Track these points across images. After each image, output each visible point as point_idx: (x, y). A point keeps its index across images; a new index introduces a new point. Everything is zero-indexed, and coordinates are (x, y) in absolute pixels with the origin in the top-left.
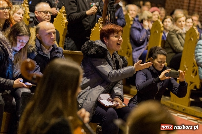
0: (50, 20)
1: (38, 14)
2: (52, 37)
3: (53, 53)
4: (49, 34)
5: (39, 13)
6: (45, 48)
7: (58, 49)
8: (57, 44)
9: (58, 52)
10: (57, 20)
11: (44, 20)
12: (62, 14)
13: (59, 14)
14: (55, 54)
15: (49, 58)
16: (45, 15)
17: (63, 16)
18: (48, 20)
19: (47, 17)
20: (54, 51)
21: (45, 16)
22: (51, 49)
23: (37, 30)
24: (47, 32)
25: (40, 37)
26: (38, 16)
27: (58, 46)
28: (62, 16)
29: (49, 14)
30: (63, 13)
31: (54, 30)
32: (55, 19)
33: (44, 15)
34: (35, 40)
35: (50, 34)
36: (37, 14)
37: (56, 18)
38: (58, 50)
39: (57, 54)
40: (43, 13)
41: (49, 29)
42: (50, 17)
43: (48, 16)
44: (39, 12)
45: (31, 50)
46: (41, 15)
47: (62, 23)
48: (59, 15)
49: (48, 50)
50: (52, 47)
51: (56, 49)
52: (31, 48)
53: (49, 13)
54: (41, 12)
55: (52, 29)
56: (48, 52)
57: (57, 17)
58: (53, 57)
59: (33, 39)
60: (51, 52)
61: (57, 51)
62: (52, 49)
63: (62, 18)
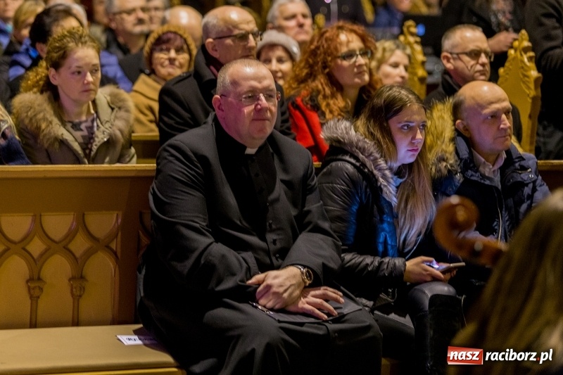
0: (488, 75)
1: (452, 61)
2: (502, 126)
3: (508, 171)
4: (492, 117)
5: (454, 59)
6: (483, 160)
7: (521, 158)
8: (516, 144)
9: (524, 168)
10: (507, 74)
11: (473, 79)
12: (523, 53)
13: (511, 54)
14: (515, 175)
15: (500, 187)
16: (473, 62)
17: (526, 60)
18: (483, 77)
19: (479, 68)
20: (512, 168)
21: (472, 67)
22: (501, 162)
23: (456, 111)
24: (487, 111)
25: (467, 130)
26: (452, 68)
27: (520, 151)
28: (522, 62)
29: (483, 59)
30: (525, 50)
31: (506, 104)
32: (501, 71)
33: (469, 62)
34: (453, 140)
35: (495, 116)
36: (448, 61)
37: (506, 68)
38: (523, 163)
39: (522, 175)
40: (466, 58)
41: (492, 103)
42: (488, 68)
43: (483, 65)
44: (455, 56)
45: (443, 168)
46: (459, 64)
47: (524, 82)
48: (515, 58)
49: (493, 165)
50: (504, 156)
51: (517, 160)
52: (444, 164)
53: (483, 55)
54: (461, 56)
55: (499, 100)
56: (494, 171)
57: (507, 64)
58: (509, 184)
59: (446, 136)
60: (502, 169)
61: (519, 165)
62: (505, 160)
63: (523, 65)
